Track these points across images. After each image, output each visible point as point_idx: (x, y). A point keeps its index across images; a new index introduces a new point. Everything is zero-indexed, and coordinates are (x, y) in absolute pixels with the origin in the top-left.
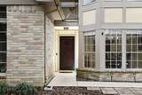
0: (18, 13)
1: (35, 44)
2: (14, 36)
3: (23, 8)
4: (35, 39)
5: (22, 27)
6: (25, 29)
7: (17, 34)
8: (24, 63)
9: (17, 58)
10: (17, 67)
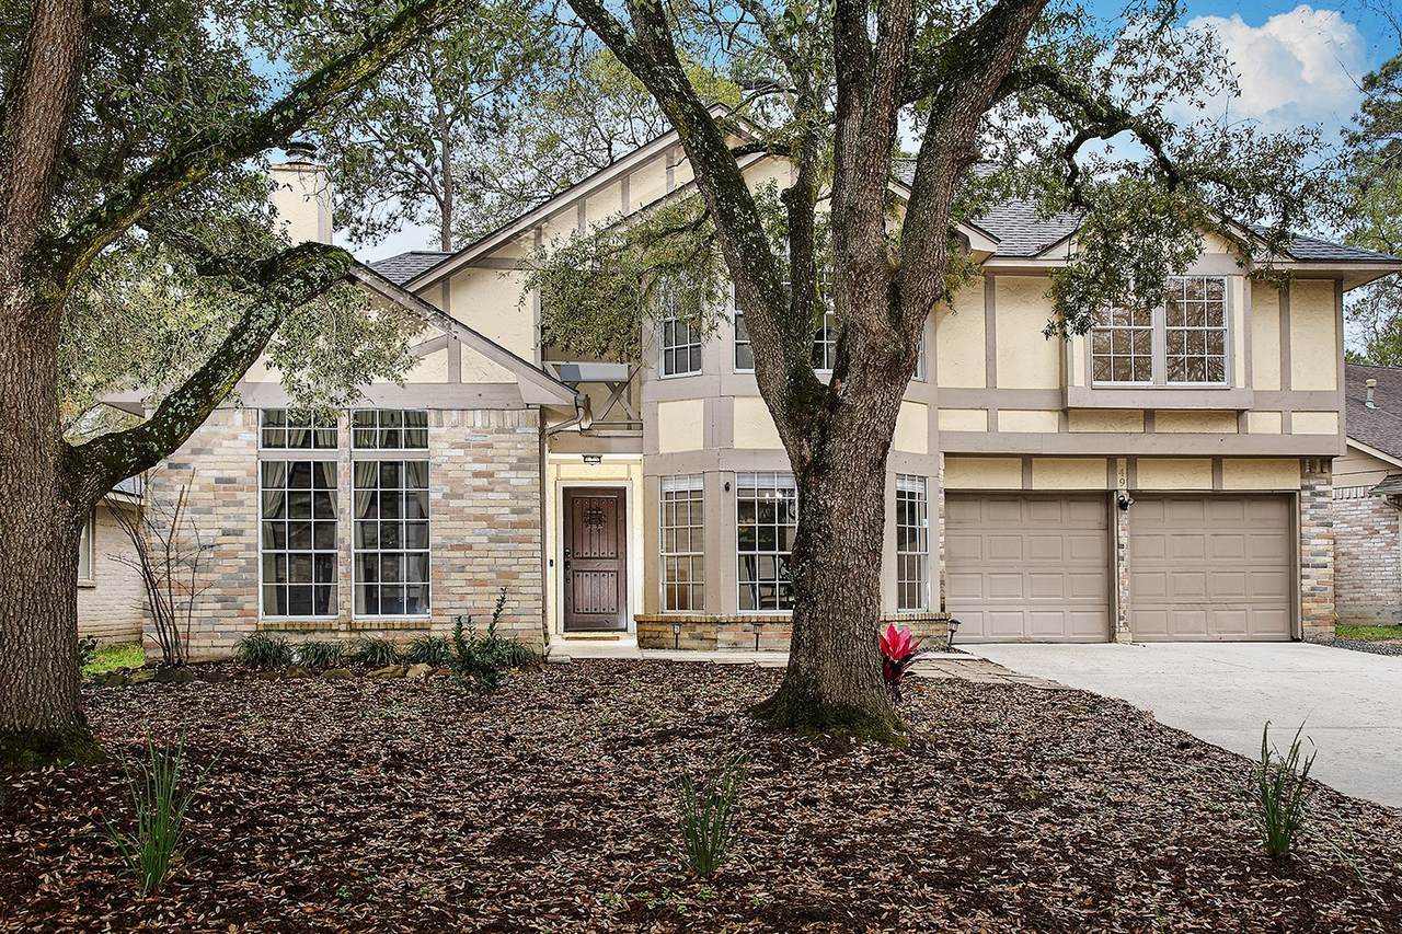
0: (462, 434)
1: (514, 526)
2: (453, 503)
3: (478, 419)
4: (514, 512)
5: (477, 475)
6: (483, 482)
7: (460, 497)
8: (483, 583)
9: (462, 569)
10: (462, 597)
